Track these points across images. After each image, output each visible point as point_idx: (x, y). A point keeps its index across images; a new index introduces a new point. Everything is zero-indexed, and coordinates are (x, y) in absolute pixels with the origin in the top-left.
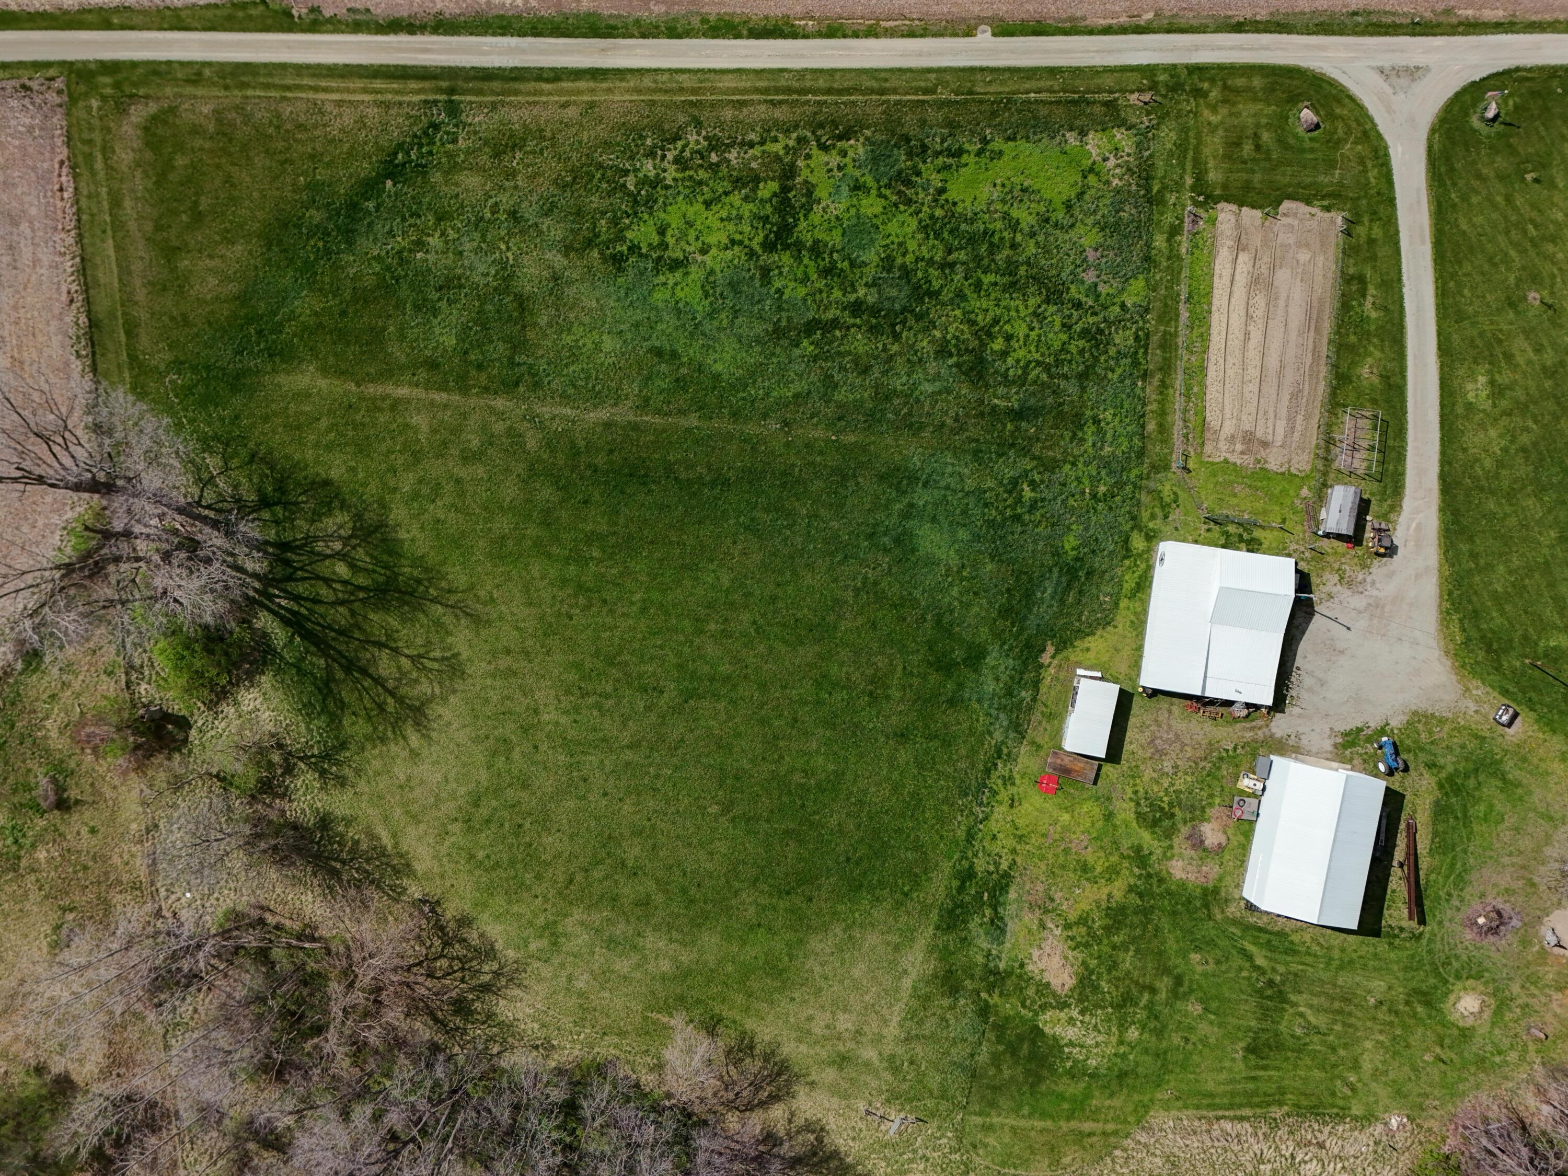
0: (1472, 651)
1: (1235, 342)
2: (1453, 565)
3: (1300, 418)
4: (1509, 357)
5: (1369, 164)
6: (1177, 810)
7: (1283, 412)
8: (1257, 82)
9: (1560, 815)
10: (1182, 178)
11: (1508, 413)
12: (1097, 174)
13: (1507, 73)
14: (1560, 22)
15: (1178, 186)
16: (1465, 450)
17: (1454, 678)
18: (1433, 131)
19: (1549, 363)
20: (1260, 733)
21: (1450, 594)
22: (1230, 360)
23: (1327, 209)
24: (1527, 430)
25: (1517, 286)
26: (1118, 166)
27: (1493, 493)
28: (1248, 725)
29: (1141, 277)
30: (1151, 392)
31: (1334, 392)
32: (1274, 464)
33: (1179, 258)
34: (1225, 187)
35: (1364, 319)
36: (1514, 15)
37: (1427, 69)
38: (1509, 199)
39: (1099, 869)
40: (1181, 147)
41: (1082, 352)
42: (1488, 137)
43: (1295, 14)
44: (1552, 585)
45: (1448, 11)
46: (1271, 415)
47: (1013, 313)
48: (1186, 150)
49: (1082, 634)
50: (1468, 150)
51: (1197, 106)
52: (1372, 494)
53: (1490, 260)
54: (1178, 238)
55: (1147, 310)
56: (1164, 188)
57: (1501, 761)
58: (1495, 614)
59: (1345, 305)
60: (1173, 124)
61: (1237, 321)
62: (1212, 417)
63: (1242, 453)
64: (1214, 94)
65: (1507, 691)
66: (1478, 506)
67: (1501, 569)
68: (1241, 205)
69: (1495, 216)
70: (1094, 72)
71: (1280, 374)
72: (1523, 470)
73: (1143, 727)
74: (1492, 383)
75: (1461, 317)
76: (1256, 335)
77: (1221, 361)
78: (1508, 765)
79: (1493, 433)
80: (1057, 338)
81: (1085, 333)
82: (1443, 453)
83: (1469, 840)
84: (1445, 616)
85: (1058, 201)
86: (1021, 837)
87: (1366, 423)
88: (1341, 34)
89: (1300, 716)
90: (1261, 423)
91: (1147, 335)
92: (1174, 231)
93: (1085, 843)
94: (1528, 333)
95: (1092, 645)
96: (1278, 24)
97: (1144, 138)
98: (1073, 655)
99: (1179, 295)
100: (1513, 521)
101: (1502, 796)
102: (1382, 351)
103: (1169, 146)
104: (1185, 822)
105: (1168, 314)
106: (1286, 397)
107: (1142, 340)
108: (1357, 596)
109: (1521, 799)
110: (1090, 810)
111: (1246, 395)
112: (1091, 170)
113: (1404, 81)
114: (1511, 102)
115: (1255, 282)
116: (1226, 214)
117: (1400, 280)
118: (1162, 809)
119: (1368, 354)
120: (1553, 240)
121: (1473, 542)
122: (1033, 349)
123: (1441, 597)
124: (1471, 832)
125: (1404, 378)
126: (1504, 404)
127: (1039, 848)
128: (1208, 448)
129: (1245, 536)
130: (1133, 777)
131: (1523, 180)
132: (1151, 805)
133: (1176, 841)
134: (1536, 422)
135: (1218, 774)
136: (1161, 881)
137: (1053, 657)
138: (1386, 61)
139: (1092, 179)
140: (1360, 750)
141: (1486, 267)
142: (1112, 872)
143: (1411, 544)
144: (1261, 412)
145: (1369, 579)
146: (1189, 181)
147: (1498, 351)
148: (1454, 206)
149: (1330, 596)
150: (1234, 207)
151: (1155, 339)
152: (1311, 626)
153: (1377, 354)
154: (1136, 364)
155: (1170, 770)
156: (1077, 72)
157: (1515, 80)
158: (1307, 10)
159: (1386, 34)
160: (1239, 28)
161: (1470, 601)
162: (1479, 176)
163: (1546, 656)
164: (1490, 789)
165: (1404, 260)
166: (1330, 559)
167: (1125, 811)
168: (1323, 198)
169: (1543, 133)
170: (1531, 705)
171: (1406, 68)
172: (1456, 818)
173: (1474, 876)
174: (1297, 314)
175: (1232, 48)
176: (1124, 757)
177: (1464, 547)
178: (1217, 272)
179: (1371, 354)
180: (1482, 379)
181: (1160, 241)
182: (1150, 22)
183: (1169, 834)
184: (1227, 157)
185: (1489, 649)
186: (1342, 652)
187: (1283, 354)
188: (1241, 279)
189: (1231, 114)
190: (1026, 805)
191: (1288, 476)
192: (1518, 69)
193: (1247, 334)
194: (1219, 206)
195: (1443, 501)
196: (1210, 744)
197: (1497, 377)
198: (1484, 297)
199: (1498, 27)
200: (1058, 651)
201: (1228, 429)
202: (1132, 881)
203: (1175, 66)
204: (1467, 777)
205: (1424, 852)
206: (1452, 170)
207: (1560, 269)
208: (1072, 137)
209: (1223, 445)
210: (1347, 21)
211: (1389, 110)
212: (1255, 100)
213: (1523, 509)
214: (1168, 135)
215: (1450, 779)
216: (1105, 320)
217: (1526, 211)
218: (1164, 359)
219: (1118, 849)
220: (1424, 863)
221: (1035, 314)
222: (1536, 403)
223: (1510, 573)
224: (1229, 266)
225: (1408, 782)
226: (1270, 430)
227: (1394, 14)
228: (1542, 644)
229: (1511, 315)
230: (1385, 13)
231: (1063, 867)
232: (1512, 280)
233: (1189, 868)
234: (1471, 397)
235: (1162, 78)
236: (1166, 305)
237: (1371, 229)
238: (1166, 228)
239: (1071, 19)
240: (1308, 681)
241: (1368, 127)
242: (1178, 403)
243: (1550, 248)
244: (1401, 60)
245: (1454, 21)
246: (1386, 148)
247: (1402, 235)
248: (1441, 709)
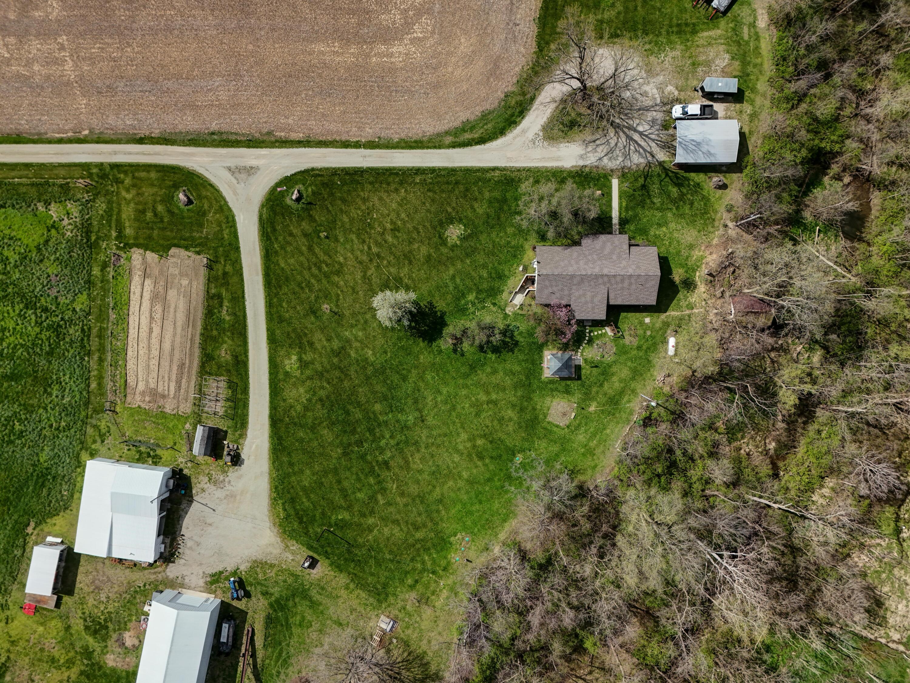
0: (291, 522)
1: (144, 334)
2: (278, 470)
3: (184, 381)
4: (311, 344)
5: (224, 226)
6: (109, 624)
7: (174, 377)
8: (153, 175)
9: (345, 622)
10: (109, 231)
11: (310, 378)
12: (57, 229)
13: (306, 171)
14: (337, 142)
15: (107, 237)
16: (284, 400)
17: (279, 540)
18: (262, 206)
19: (335, 347)
20: (160, 576)
21: (276, 488)
22: (141, 345)
23: (198, 253)
24: (323, 388)
25: (316, 301)
26: (70, 224)
27: (302, 426)
28: (152, 571)
29: (85, 293)
30: (93, 364)
31: (203, 366)
32: (169, 409)
33: (108, 281)
34: (136, 238)
35: (221, 321)
36: (309, 137)
37: (258, 168)
38: (310, 248)
39: (62, 661)
40: (109, 212)
41: (49, 339)
42: (298, 210)
43: (176, 133)
44: (339, 482)
45: (269, 133)
46: (166, 378)
47: (6, 315)
48: (111, 216)
49: (52, 515)
50: (284, 218)
51: (118, 188)
52: (228, 427)
53: (299, 285)
54: (108, 269)
55: (89, 314)
56: (98, 238)
57: (309, 589)
58: (304, 500)
59: (209, 313)
60: (103, 199)
61: (145, 321)
62: (131, 381)
63: (149, 402)
64: (128, 181)
65: (312, 547)
66: (293, 434)
67: (308, 472)
68: (146, 250)
69: (302, 258)
70: (52, 167)
71: (172, 355)
72: (320, 412)
73: (87, 573)
74: (300, 360)
75: (281, 320)
76: (156, 330)
77: (136, 345)
78: (313, 593)
79: (302, 390)
80: (33, 330)
81: (49, 328)
82: (271, 402)
83: (290, 638)
84: (274, 501)
85: (32, 245)
86: (13, 642)
87: (223, 384)
88: (205, 147)
89: (184, 565)
90: (161, 383)
91: (89, 329)
92: (104, 266)
93: (53, 645)
94: (322, 330)
95: (57, 522)
96: (165, 139)
97: (86, 206)
98: (46, 528)
99: (109, 305)
100: (316, 443)
101: (310, 611)
102: (233, 340)
103: (101, 212)
104: (115, 631)
105: (102, 316)
106: (175, 368)
107: (86, 333)
108: (219, 490)
109: (322, 613)
110: (56, 624)
111: (151, 366)
112: (53, 226)
113: (243, 176)
114: (310, 190)
115: (155, 297)
116: (136, 255)
117: (243, 297)
118: (100, 623)
119: (224, 342)
120: (338, 273)
121: (291, 457)
122: (18, 336)
123: (271, 489)
124: (291, 634)
125: (247, 356)
126: (308, 372)
127: (25, 649)
128: (129, 399)
129: (152, 453)
130: (82, 604)
131: (319, 237)
132: (93, 621)
133: (109, 643)
134: (329, 383)
135: (135, 602)
136: (100, 668)
137: (34, 529)
138: (232, 163)
139: (53, 231)
140: (222, 585)
141: (297, 289)
142: (70, 663)
143: (252, 458)
144: (160, 377)
145: (227, 480)
146: (114, 234)
147: (305, 340)
148: (276, 252)
149: (203, 490)
150: (141, 251)
151: (94, 331)
152: (191, 509)
153: (230, 342)
154: (83, 347)
155: (104, 599)
156: (42, 166)
157: (312, 176)
158: (184, 131)
159: (232, 146)
160: (141, 141)
161: (289, 492)
162: (291, 234)
163: (336, 525)
164: (302, 607)
165: (246, 285)
166: (203, 467)
167: (77, 625)
168: (196, 246)
169: (330, 209)
170: (327, 555)
171: (245, 168)
172: (282, 625)
173: (293, 660)
174: (181, 317)
175: (137, 154)
176: (76, 591)
177: (285, 459)
178: (132, 290)
179: (226, 342)
180: (294, 358)
181: (96, 271)
182: (86, 136)
183: (105, 639)
184: (136, 220)
185: (301, 522)
186: (210, 525)
187: (173, 342)
188: (147, 295)
189: (138, 194)
190: (16, 622)
191: (177, 416)
192: (313, 169)
193: (151, 330)
194: (132, 250)
195: (272, 431)
196: (129, 583)
197: (303, 356)
198: (295, 308)
199: (300, 143)
200: (37, 525)
201: (141, 387)
202: (83, 668)
203: (102, 164)
204: (287, 600)
205: (260, 647)
206: (274, 230)
207: (342, 291)
208: (41, 207)
209: (138, 398)
210: (208, 138)
211: (235, 193)
212: (153, 185)
213: (321, 436)
214: (101, 206)
215: (277, 601)
216: (62, 319)
217: (322, 257)
218: (100, 344)
219: (73, 648)
220: (260, 654)
221: (19, 315)
222: (328, 372)
223: (314, 475)
224: (139, 287)
225: (251, 604)
226: (166, 388)
227: (236, 134)
228: (333, 517)
229: (313, 319)
230: (232, 133)
231: (40, 660)
232: (313, 297)
233: (118, 659)
234: (288, 368)
235: (95, 171)
236: (100, 310)
237: (225, 266)
238: (100, 263)
239: (39, 134)
240: (189, 543)
241: (223, 203)
242: (108, 371)
243: (336, 278)
244: (242, 162)
245: (273, 139)
246: (233, 217)
247: (244, 270)
248: (271, 560)
